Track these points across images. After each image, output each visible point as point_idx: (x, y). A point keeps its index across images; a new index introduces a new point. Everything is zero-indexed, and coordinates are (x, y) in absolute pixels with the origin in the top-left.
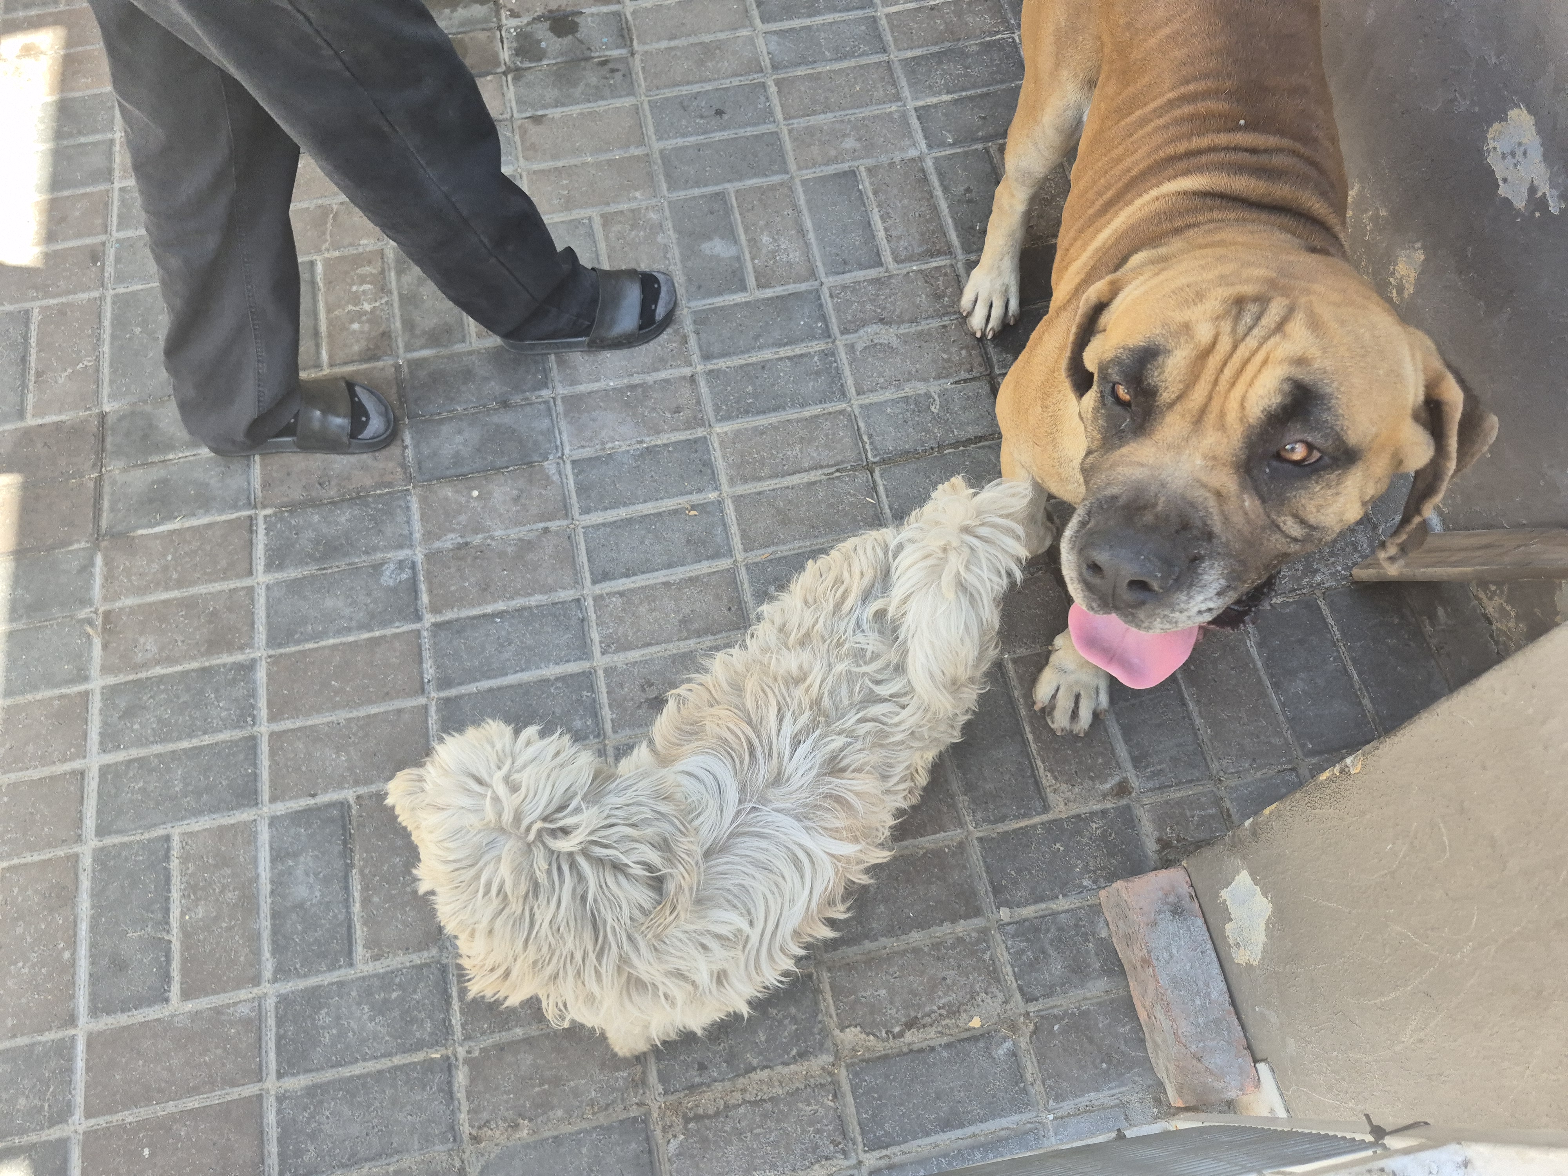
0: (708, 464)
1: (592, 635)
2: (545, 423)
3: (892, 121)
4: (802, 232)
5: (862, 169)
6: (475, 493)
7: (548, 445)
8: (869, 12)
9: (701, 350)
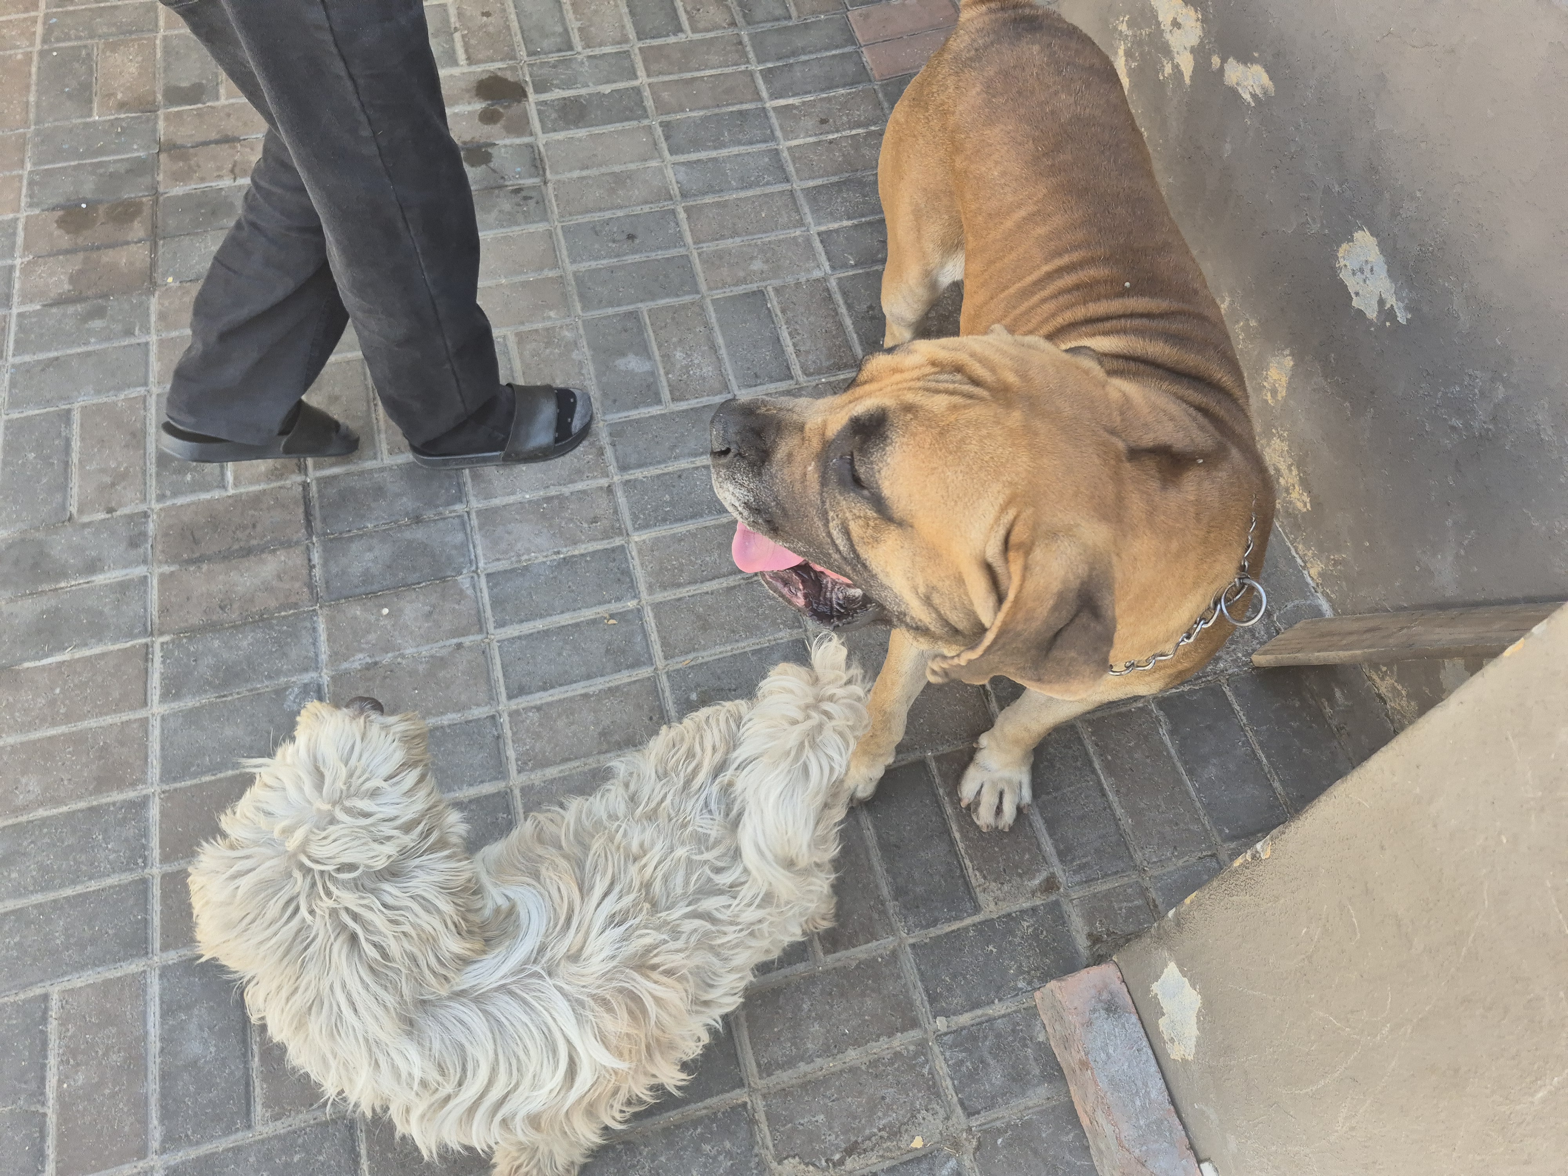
0: (627, 573)
1: (508, 753)
2: (460, 537)
3: (798, 245)
4: (714, 348)
5: (770, 289)
6: (385, 611)
7: (462, 560)
8: (772, 145)
9: (618, 462)
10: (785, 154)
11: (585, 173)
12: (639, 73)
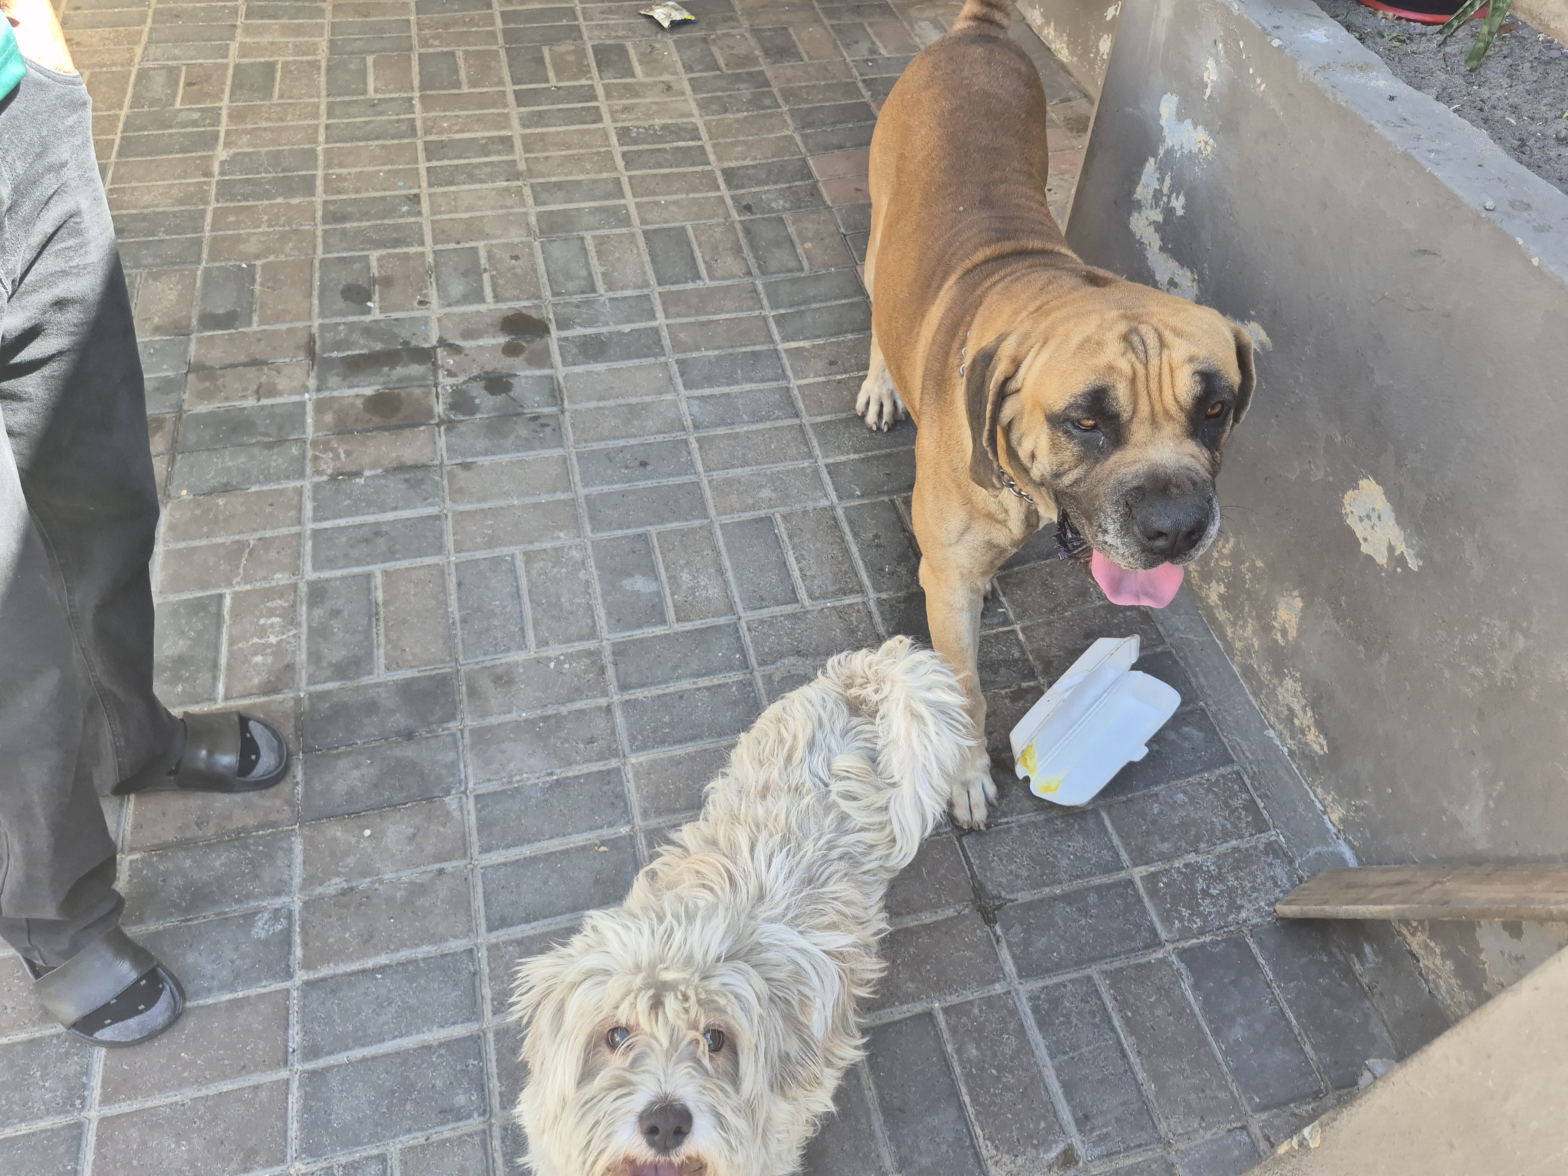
0: (621, 796)
1: (484, 991)
2: (451, 756)
3: (805, 475)
4: (721, 571)
5: (778, 516)
6: (367, 832)
7: (451, 779)
8: (783, 383)
9: (618, 681)
10: (796, 392)
11: (601, 404)
12: (658, 315)
